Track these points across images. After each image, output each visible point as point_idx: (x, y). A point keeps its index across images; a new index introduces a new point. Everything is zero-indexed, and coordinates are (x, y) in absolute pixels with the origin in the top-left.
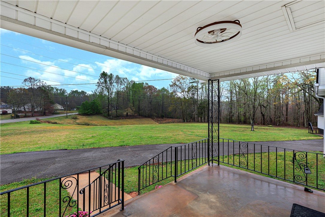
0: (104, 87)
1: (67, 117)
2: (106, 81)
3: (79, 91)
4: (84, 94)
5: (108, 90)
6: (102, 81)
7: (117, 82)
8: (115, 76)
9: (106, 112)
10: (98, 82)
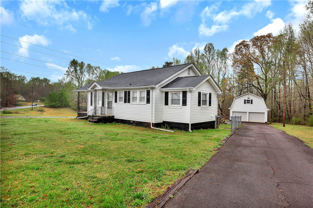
0: (74, 76)
1: (32, 109)
2: (76, 70)
3: (41, 78)
4: (47, 82)
5: (79, 80)
6: (72, 70)
7: (89, 72)
8: (86, 65)
9: (76, 105)
10: (67, 71)
